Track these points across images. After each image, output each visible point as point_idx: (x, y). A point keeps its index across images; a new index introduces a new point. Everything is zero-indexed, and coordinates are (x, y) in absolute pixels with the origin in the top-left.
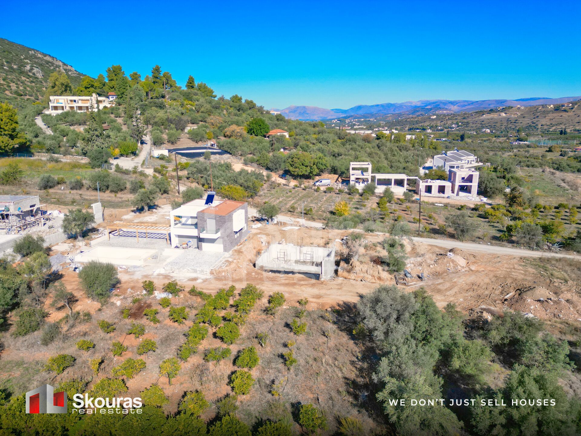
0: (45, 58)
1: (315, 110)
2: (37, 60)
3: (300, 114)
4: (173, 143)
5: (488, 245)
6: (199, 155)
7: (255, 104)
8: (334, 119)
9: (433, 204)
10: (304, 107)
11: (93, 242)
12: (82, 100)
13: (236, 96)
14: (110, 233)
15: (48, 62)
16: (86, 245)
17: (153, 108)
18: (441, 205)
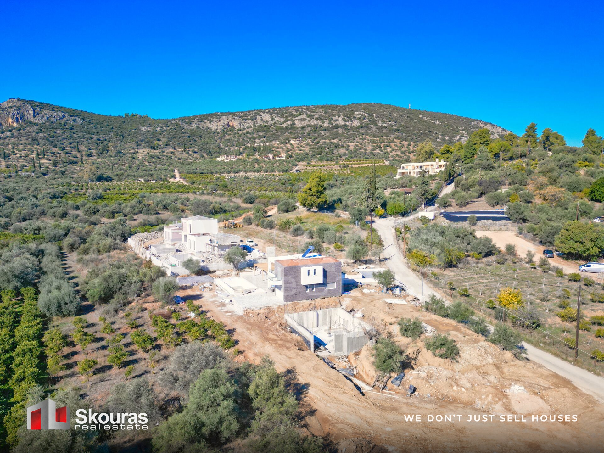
2: (474, 130)
12: (425, 166)
17: (478, 170)
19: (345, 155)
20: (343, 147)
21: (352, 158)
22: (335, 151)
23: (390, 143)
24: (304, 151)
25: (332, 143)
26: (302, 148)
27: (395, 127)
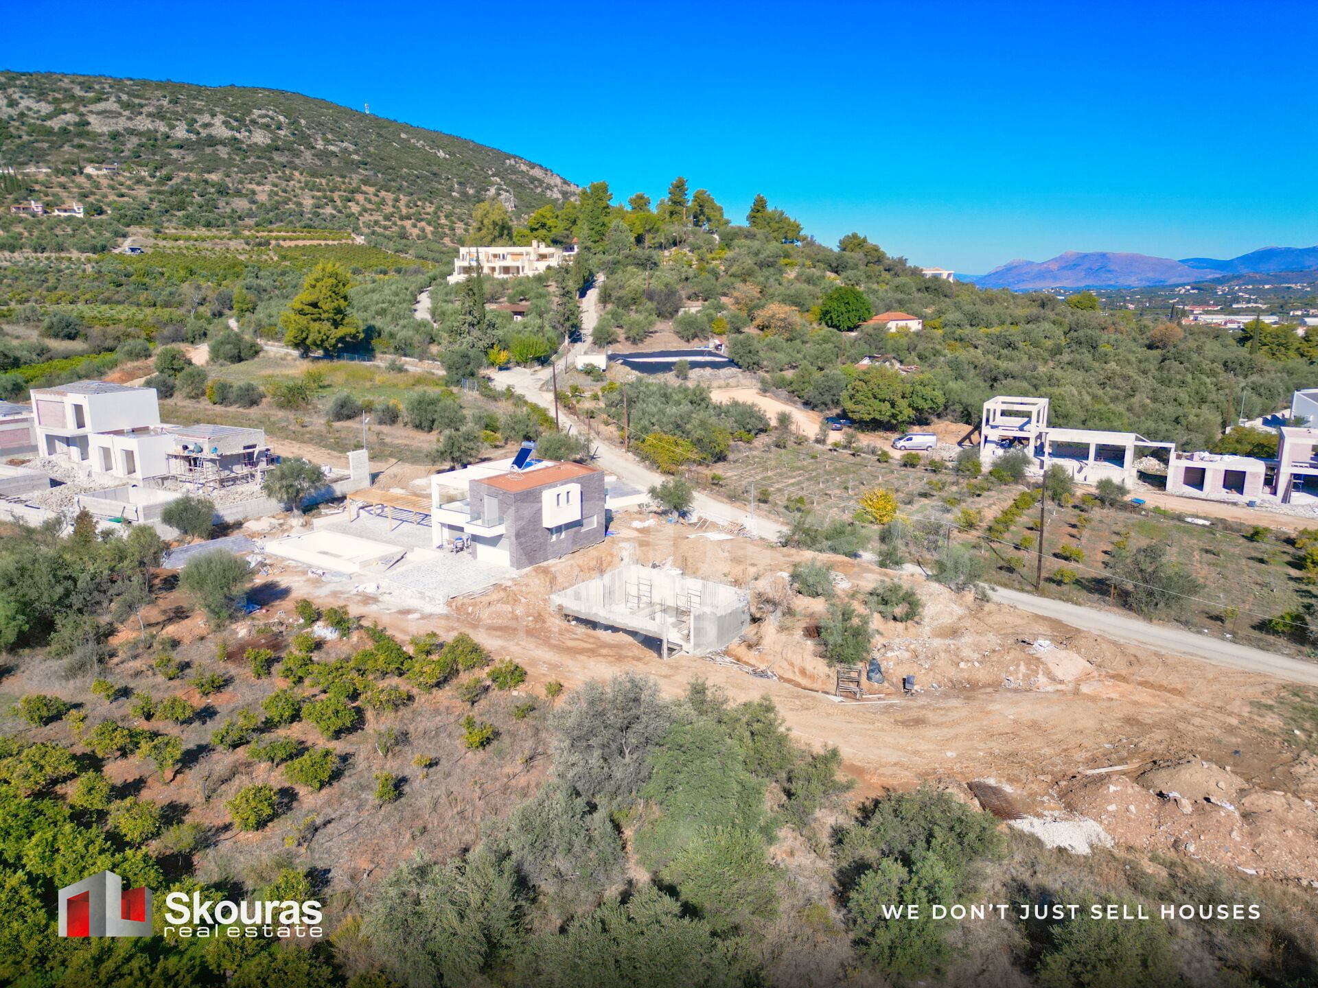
0: (532, 172)
1: (1133, 262)
2: (514, 177)
3: (1090, 272)
4: (634, 342)
5: (1223, 639)
6: (667, 367)
7: (883, 254)
8: (1183, 285)
9: (1180, 518)
10: (1103, 255)
11: (317, 522)
12: (513, 254)
13: (855, 236)
14: (362, 508)
15: (533, 179)
16: (303, 526)
17: (629, 268)
18: (1201, 522)
19: (250, 215)
20: (238, 193)
21: (271, 223)
22: (221, 204)
23: (353, 192)
24: (134, 199)
25: (206, 182)
26: (124, 190)
27: (355, 157)
